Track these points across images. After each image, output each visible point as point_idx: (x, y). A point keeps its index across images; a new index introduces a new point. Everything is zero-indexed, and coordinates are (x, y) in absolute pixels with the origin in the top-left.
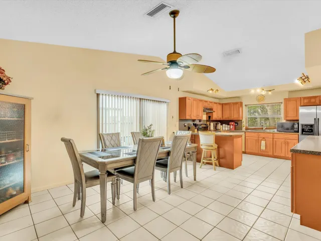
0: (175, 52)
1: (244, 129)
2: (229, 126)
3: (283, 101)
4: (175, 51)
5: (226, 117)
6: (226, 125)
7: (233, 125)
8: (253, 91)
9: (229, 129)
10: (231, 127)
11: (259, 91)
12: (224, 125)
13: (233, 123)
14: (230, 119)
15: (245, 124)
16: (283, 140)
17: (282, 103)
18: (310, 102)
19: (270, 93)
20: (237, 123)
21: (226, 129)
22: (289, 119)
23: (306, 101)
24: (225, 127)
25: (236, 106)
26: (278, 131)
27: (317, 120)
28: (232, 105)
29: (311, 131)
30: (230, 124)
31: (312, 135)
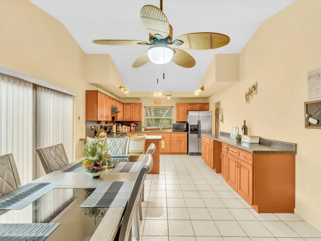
1: (143, 130)
2: (129, 127)
3: (174, 105)
5: (127, 118)
6: (126, 127)
7: (133, 126)
8: (155, 95)
9: (129, 130)
10: (132, 128)
11: (160, 94)
12: (124, 126)
13: (133, 124)
14: (131, 120)
15: (144, 124)
16: (177, 139)
17: (173, 107)
18: (192, 108)
19: (169, 98)
20: (137, 124)
21: (126, 130)
22: (180, 120)
23: (190, 107)
24: (125, 128)
25: (137, 108)
26: (173, 131)
27: (199, 122)
28: (134, 106)
29: (196, 130)
30: (131, 125)
31: (197, 133)
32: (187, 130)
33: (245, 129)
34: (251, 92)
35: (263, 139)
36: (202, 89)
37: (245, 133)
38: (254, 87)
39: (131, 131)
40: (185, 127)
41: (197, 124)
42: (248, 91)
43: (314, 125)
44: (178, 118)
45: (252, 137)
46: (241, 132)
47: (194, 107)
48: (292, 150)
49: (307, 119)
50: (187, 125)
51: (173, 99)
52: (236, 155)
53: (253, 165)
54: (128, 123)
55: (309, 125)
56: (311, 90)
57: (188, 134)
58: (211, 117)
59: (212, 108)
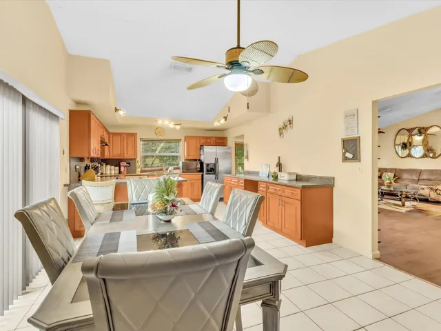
0: (239, 47)
1: (138, 171)
2: (117, 168)
3: (182, 138)
4: (239, 45)
5: (115, 154)
6: (113, 167)
7: (125, 166)
8: (160, 122)
9: (117, 172)
10: (122, 169)
11: (166, 123)
12: (109, 167)
13: (125, 164)
14: (121, 158)
15: (139, 164)
17: (179, 141)
18: (206, 142)
19: (178, 127)
20: (129, 163)
21: (113, 172)
22: (191, 158)
23: (204, 140)
24: (110, 170)
25: (131, 140)
26: (183, 172)
27: (217, 160)
28: (125, 136)
29: (213, 170)
30: (121, 164)
31: (214, 173)
32: (201, 170)
33: (279, 165)
34: (286, 126)
35: (300, 175)
36: (226, 118)
37: (280, 170)
38: (290, 121)
39: (120, 172)
40: (199, 166)
41: (214, 162)
42: (282, 124)
43: (350, 159)
44: (188, 155)
45: (290, 174)
46: (276, 170)
47: (209, 140)
48: (330, 183)
49: (344, 154)
50: (202, 164)
51: (182, 129)
52: (279, 193)
53: (301, 200)
54: (116, 162)
55: (345, 159)
56: (347, 128)
57: (202, 176)
58: (231, 153)
59: (231, 143)
